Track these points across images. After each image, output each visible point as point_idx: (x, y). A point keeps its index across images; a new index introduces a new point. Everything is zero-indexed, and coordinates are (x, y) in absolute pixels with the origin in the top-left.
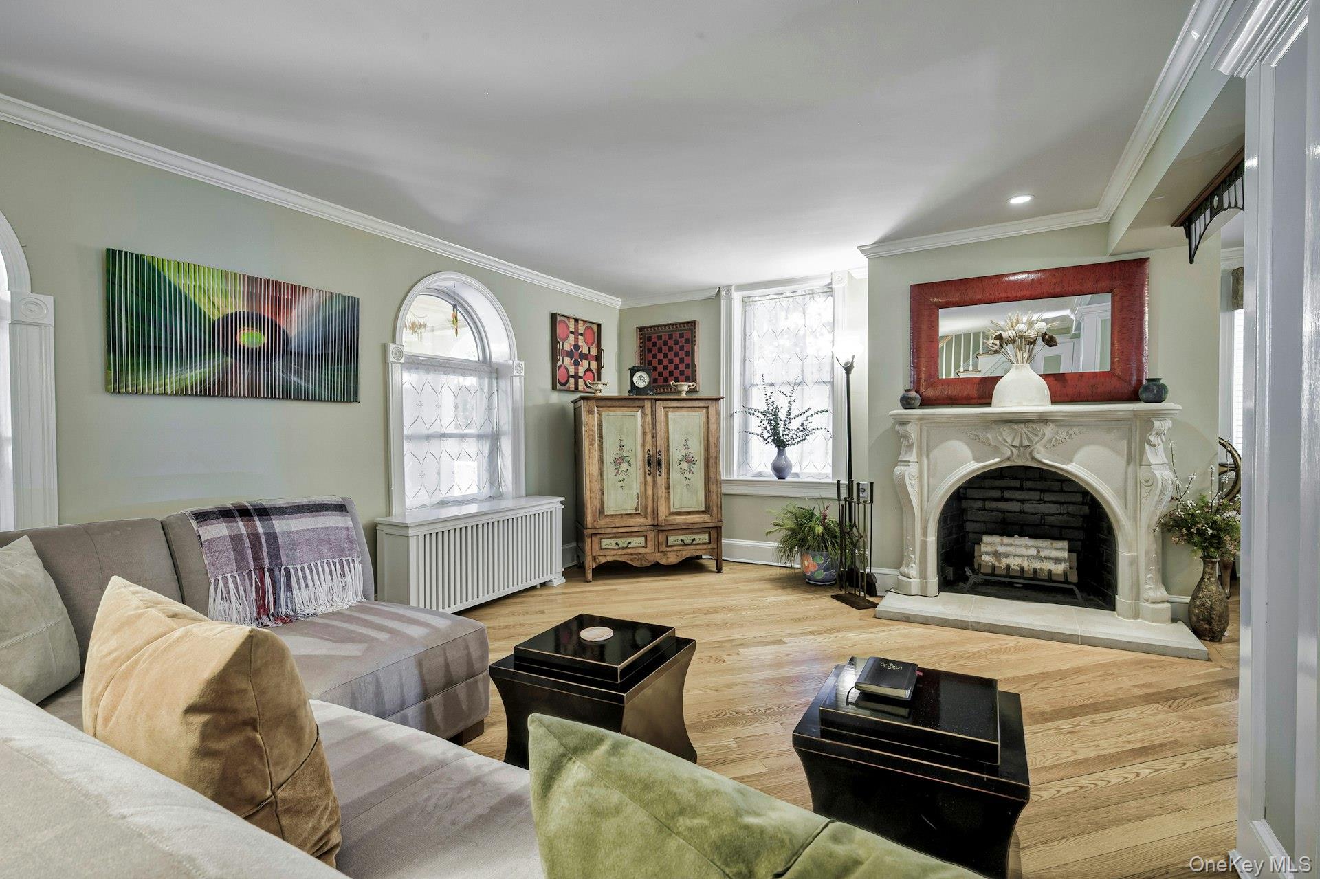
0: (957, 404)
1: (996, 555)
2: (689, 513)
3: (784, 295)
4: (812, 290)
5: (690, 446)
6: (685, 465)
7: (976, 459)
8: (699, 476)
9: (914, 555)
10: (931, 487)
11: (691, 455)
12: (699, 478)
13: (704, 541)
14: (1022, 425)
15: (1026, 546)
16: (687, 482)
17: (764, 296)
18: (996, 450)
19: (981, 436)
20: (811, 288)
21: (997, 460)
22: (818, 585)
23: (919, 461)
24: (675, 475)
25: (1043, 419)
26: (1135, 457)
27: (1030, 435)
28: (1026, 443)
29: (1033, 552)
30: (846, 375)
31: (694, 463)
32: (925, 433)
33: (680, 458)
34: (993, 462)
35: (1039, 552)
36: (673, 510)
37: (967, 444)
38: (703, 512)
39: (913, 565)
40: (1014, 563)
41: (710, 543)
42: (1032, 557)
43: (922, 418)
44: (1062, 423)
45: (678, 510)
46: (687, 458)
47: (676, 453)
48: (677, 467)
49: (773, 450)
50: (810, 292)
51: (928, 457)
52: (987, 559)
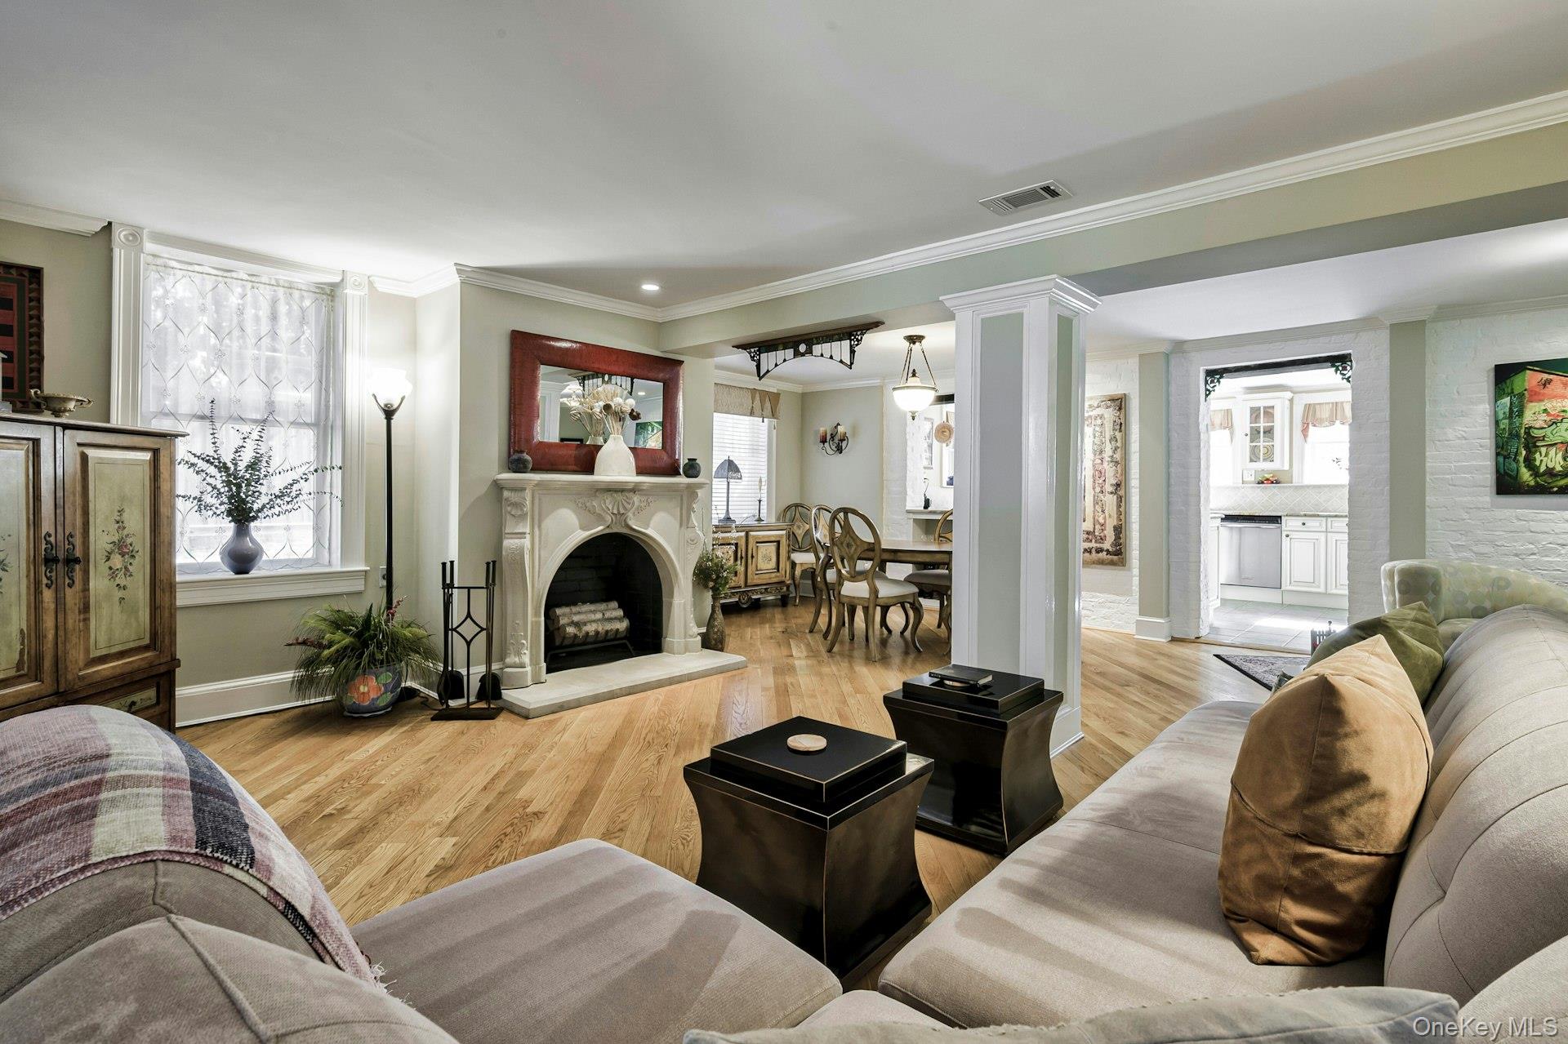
0: (560, 471)
1: (577, 625)
2: (122, 654)
3: (234, 275)
4: (291, 282)
5: (126, 524)
6: (117, 561)
7: (583, 528)
8: (141, 578)
9: (526, 639)
10: (542, 559)
11: (129, 541)
12: (141, 583)
13: (148, 703)
14: (620, 494)
15: (594, 612)
16: (121, 594)
17: (191, 264)
18: (600, 519)
19: (588, 504)
20: (290, 279)
21: (601, 528)
22: (365, 718)
23: (532, 534)
24: (99, 583)
25: (635, 489)
26: (685, 522)
27: (625, 504)
28: (622, 511)
29: (599, 616)
30: (386, 421)
31: (133, 556)
32: (537, 501)
33: (109, 547)
34: (598, 529)
35: (604, 614)
36: (95, 654)
37: (574, 511)
38: (146, 648)
39: (525, 651)
40: (591, 628)
41: (158, 703)
42: (599, 620)
43: (539, 484)
44: (644, 492)
45: (104, 652)
46: (121, 547)
47: (101, 539)
48: (103, 568)
49: (229, 527)
50: (286, 285)
51: (539, 526)
52: (571, 630)
